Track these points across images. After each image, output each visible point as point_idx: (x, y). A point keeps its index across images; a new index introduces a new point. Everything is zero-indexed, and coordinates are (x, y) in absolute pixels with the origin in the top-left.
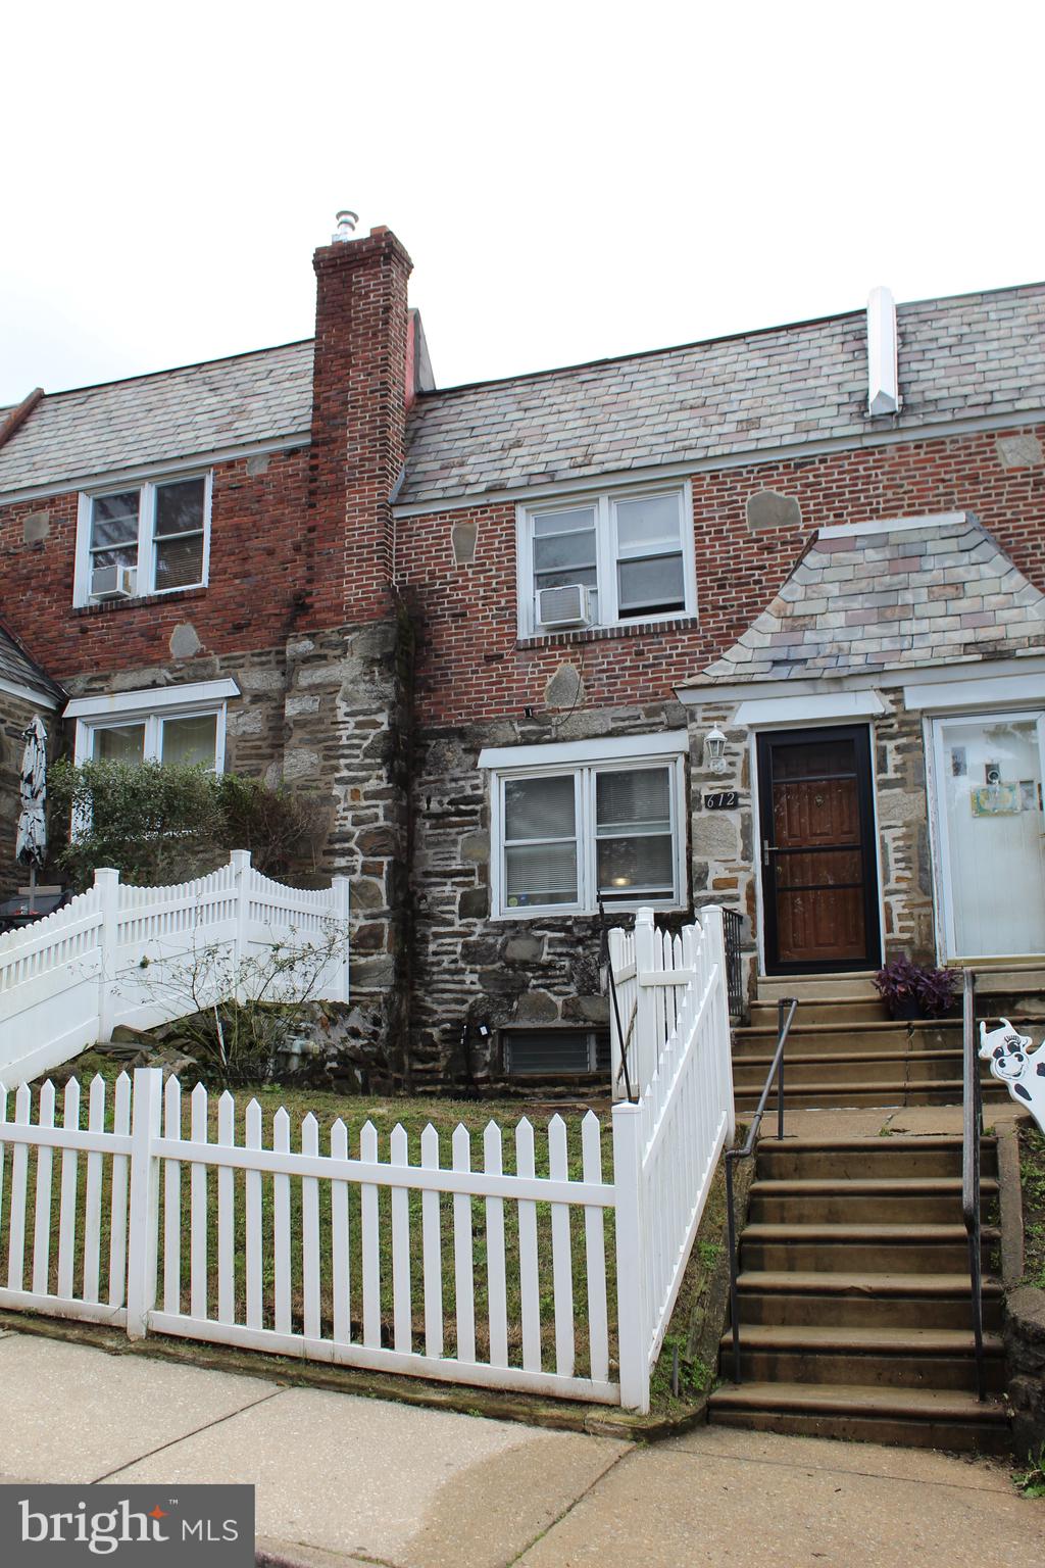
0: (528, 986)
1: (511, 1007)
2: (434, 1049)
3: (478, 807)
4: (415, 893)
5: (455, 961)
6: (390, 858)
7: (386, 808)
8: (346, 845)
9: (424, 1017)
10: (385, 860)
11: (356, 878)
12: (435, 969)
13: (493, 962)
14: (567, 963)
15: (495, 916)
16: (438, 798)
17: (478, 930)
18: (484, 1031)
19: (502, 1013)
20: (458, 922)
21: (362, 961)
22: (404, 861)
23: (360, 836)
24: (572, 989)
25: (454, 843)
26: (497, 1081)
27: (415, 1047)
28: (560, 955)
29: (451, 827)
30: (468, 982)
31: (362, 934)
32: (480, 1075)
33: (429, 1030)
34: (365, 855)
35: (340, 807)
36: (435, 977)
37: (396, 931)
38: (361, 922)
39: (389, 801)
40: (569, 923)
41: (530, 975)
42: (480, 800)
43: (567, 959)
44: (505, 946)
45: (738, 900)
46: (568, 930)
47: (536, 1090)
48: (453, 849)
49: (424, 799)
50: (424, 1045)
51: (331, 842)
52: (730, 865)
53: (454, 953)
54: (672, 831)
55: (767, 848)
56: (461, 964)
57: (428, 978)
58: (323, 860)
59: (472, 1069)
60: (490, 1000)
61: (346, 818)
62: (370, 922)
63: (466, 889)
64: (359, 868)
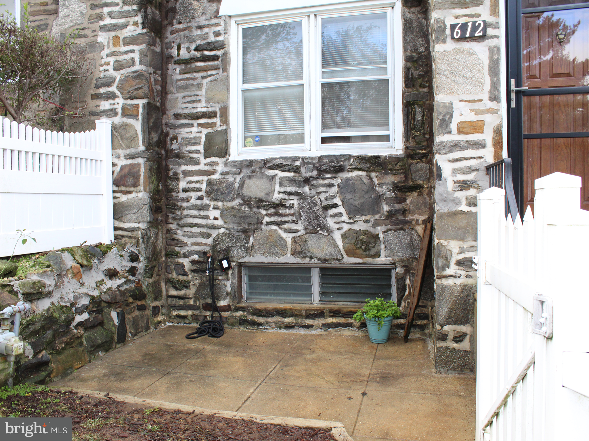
0: (262, 223)
1: (248, 242)
2: (185, 278)
3: (219, 53)
4: (167, 134)
5: (200, 198)
6: (145, 101)
7: (142, 53)
8: (110, 89)
9: (177, 249)
10: (141, 102)
11: (118, 120)
12: (185, 205)
13: (232, 200)
14: (295, 201)
15: (234, 156)
16: (187, 45)
17: (220, 168)
18: (225, 264)
19: (241, 247)
20: (203, 161)
21: (124, 198)
22: (158, 104)
23: (121, 80)
24: (300, 226)
25: (200, 86)
26: (237, 309)
27: (170, 276)
28: (290, 194)
29: (197, 72)
30: (212, 217)
31: (123, 173)
32: (223, 303)
33: (181, 260)
34: (125, 99)
35: (104, 53)
36: (185, 212)
37: (150, 170)
38: (122, 162)
39: (143, 46)
40: (297, 163)
41: (263, 212)
42: (221, 46)
43: (295, 198)
44: (242, 184)
45: (483, 146)
46: (296, 170)
47: (269, 320)
48: (198, 92)
49: (175, 46)
50: (178, 274)
51: (97, 87)
52: (477, 106)
53: (200, 190)
54: (389, 76)
55: (513, 87)
56: (206, 201)
57: (179, 213)
58: (91, 104)
59: (215, 297)
60: (230, 235)
61: (108, 64)
62: (130, 162)
63: (210, 130)
64: (119, 110)
